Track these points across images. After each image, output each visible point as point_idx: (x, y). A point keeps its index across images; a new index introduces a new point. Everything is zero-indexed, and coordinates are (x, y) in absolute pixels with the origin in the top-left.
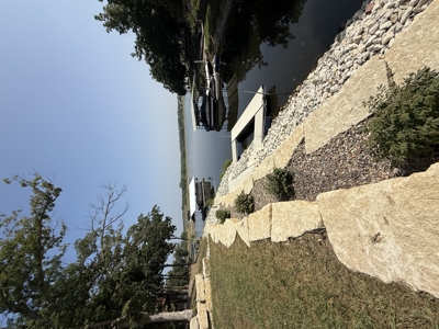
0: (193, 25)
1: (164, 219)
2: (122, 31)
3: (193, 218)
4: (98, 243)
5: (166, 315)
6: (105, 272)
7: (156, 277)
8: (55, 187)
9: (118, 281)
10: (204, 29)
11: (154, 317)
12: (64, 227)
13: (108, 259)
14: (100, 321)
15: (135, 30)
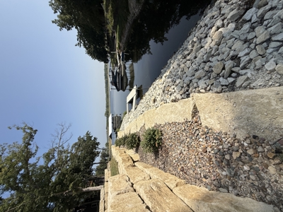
0: (110, 32)
1: (93, 139)
2: (69, 29)
3: (111, 136)
4: (56, 155)
5: (91, 188)
6: (60, 170)
7: (88, 170)
8: (34, 129)
9: (67, 174)
10: (117, 35)
11: (84, 190)
12: (37, 147)
13: (61, 163)
14: (58, 192)
15: (76, 28)
